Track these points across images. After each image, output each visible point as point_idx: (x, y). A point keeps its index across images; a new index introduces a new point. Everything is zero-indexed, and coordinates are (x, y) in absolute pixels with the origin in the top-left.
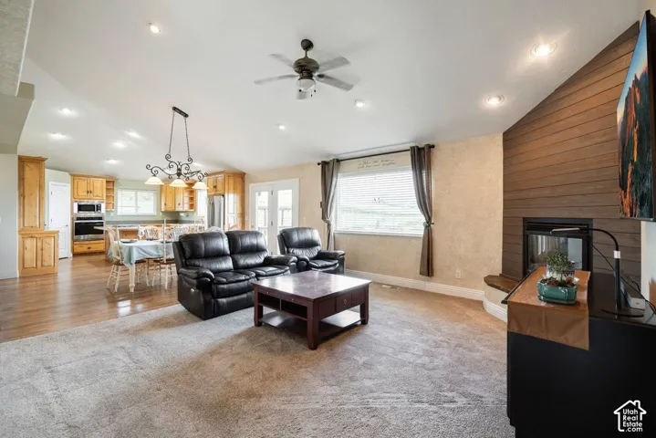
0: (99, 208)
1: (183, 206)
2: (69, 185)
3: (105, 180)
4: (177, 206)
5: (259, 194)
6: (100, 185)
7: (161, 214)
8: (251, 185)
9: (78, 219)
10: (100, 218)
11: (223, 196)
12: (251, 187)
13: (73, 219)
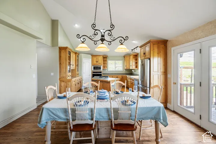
0: (100, 68)
1: (133, 67)
2: (91, 59)
3: (102, 57)
4: (130, 67)
5: (181, 56)
6: (100, 59)
7: (125, 70)
8: (173, 49)
9: (94, 72)
10: (101, 72)
11: (150, 59)
12: (173, 51)
13: (92, 72)
